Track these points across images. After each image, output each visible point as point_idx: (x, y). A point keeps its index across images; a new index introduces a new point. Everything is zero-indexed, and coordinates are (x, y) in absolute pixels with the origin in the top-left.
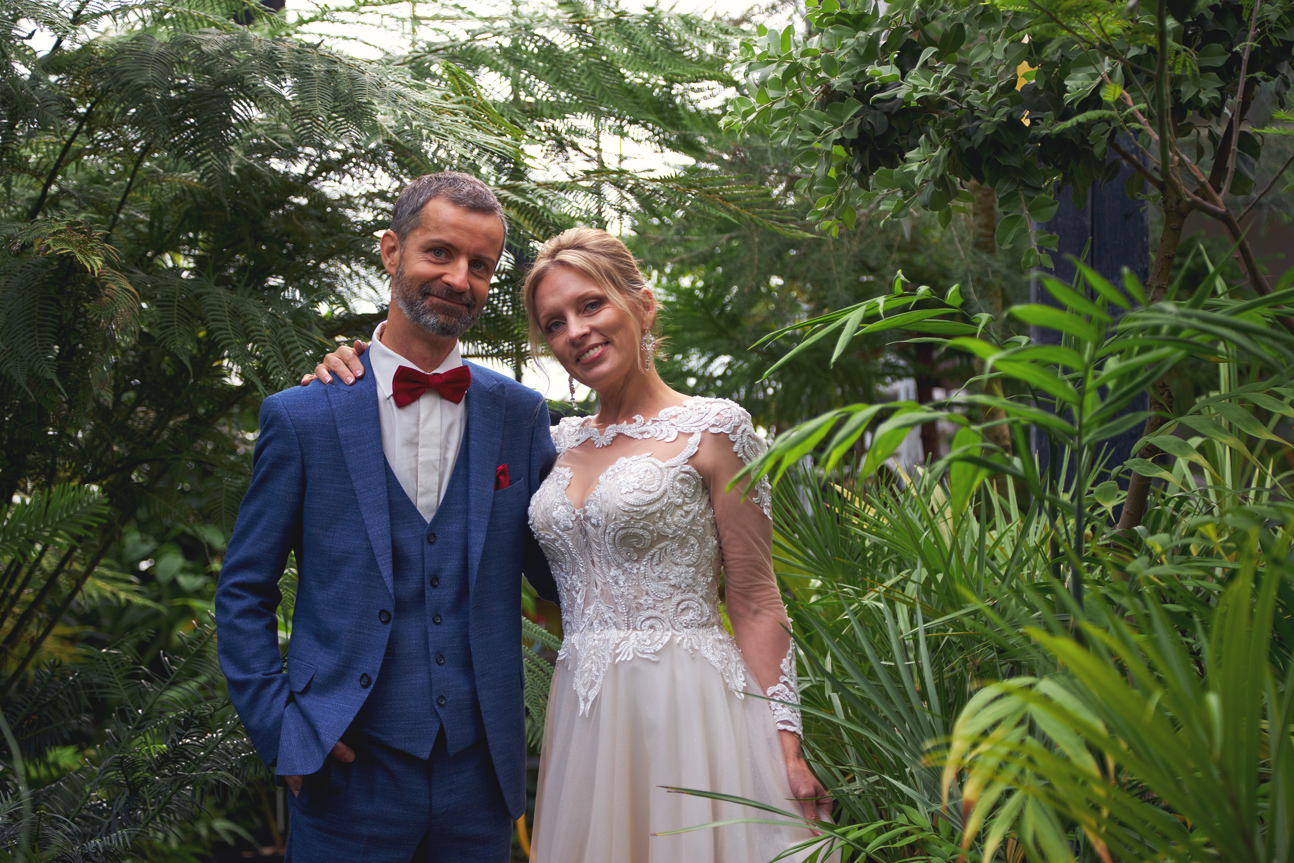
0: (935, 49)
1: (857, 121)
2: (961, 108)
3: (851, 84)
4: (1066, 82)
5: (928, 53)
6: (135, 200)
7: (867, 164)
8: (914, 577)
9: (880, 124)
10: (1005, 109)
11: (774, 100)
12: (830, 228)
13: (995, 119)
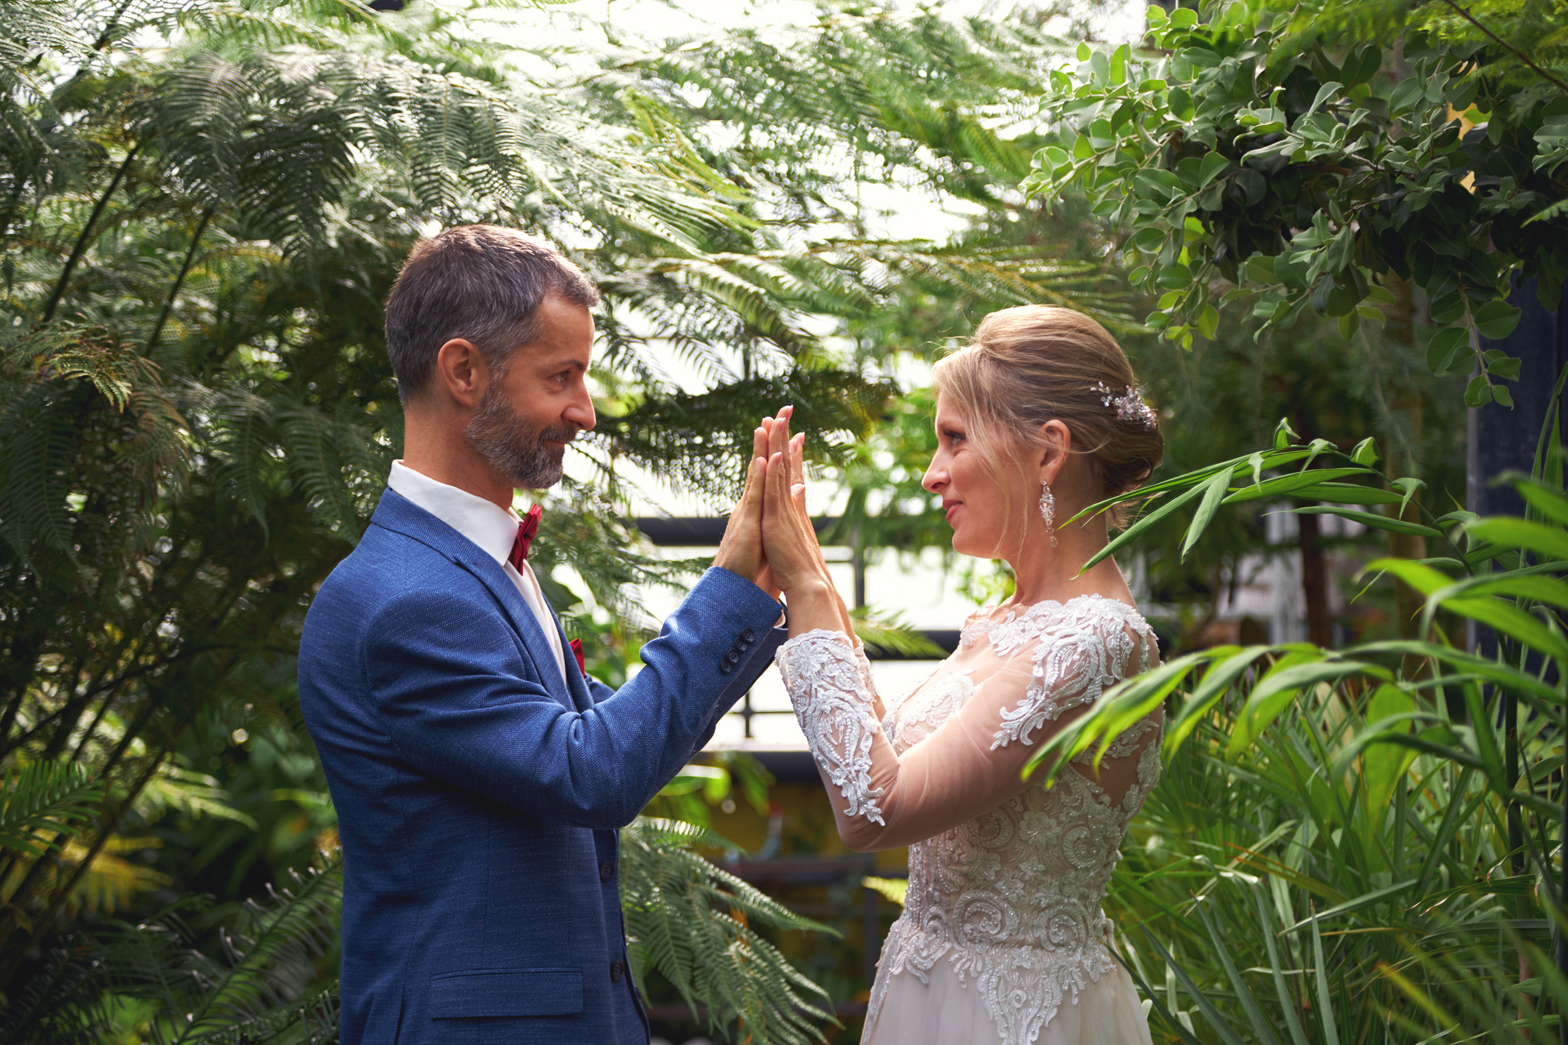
0: (1338, 86)
1: (1221, 186)
2: (1376, 170)
3: (1213, 131)
4: (1536, 138)
5: (1327, 92)
6: (197, 279)
7: (1235, 244)
8: (1298, 837)
9: (1252, 187)
10: (1443, 174)
11: (1100, 153)
12: (1179, 337)
13: (1428, 189)
